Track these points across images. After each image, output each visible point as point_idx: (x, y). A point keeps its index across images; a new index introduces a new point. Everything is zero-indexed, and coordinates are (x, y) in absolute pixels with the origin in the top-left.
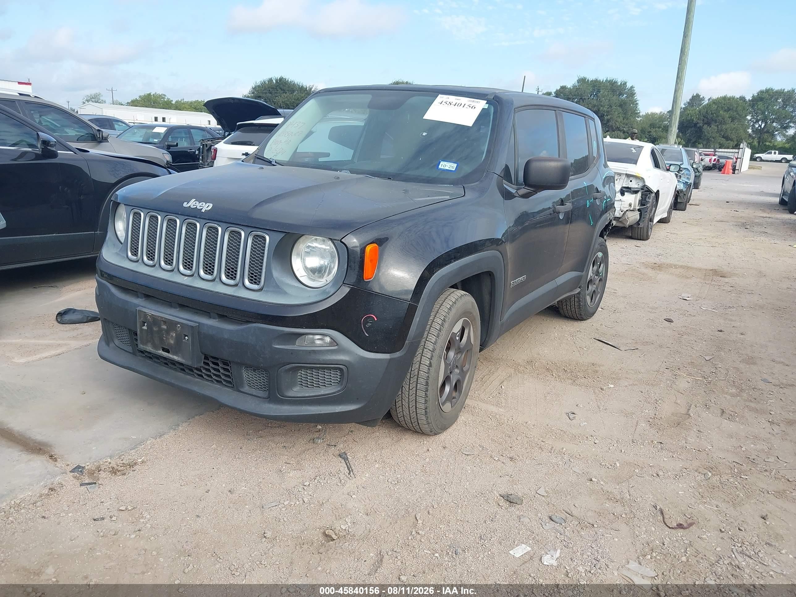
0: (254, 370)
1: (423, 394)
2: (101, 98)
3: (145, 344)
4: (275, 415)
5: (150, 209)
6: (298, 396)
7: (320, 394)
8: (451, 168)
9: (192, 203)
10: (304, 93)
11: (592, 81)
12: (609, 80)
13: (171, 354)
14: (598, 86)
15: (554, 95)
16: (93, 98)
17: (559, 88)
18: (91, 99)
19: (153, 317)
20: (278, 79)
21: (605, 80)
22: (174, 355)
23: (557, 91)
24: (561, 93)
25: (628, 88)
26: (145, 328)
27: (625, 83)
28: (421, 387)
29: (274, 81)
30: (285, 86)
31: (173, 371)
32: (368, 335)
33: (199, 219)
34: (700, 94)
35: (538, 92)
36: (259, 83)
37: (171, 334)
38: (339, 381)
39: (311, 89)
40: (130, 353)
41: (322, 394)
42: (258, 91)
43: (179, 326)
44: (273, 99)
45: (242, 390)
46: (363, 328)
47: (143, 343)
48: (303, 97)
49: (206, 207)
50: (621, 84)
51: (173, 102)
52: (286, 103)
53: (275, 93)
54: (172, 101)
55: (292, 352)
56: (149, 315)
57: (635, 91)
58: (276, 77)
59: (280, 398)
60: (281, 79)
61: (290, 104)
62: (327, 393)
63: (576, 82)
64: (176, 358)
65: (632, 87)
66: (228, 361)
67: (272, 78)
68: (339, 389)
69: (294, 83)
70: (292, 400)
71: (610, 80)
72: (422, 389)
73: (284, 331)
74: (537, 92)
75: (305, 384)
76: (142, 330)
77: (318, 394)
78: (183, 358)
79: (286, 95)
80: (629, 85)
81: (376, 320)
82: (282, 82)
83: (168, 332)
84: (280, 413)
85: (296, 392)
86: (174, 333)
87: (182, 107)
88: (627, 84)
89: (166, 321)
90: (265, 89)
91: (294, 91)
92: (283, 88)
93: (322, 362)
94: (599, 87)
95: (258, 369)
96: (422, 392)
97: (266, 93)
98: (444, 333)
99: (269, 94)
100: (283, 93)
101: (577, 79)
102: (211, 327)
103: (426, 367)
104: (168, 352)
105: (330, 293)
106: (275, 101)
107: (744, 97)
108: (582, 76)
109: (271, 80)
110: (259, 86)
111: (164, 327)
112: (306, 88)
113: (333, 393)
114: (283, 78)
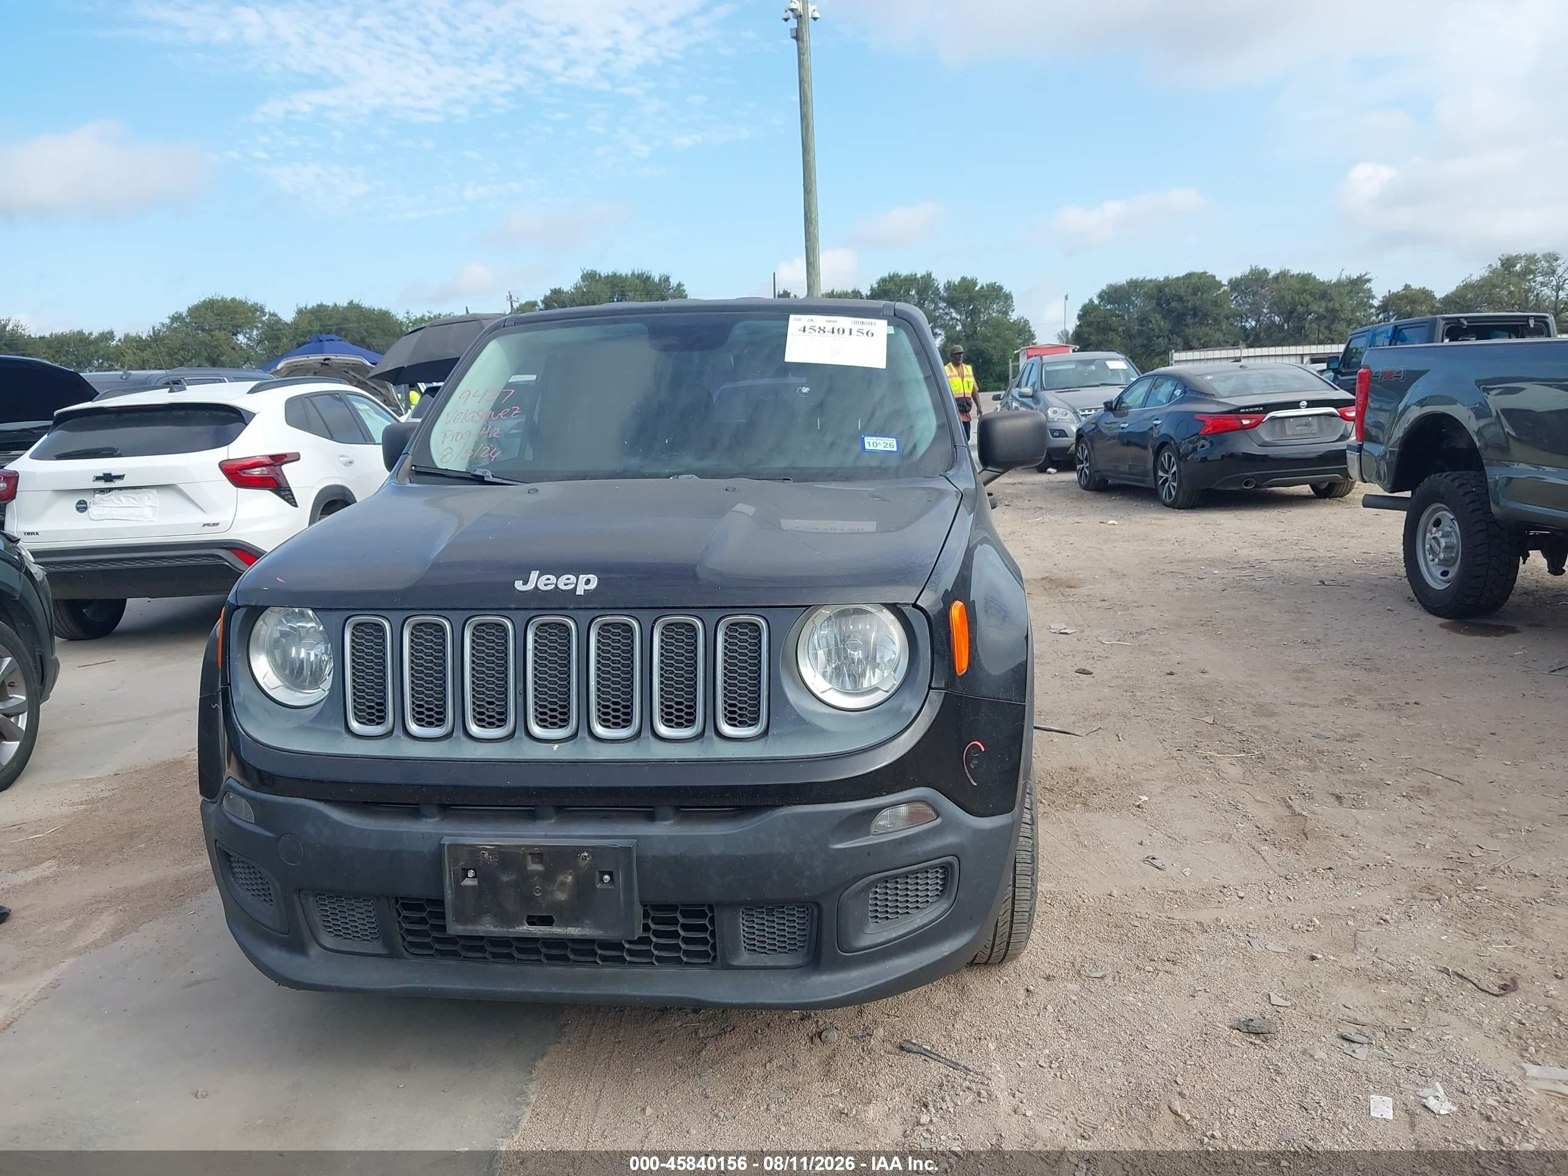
0: (770, 912)
1: (1027, 882)
3: (475, 919)
4: (846, 996)
5: (408, 609)
6: (879, 941)
7: (916, 926)
8: (888, 446)
9: (538, 581)
11: (608, 277)
12: (636, 273)
13: (558, 926)
14: (620, 285)
15: (541, 306)
17: (548, 293)
19: (499, 853)
21: (630, 273)
22: (567, 927)
23: (546, 298)
24: (553, 301)
25: (673, 288)
26: (469, 882)
27: (667, 279)
28: (1025, 868)
31: (531, 968)
32: (975, 784)
33: (574, 612)
34: (789, 291)
35: (511, 302)
37: (561, 878)
38: (941, 891)
40: (379, 956)
41: (920, 924)
43: (586, 854)
45: (736, 963)
46: (967, 771)
47: (460, 919)
49: (585, 584)
50: (660, 280)
55: (869, 850)
56: (486, 850)
57: (686, 292)
59: (845, 956)
62: (926, 920)
63: (580, 280)
64: (574, 931)
65: (679, 285)
66: (704, 905)
68: (945, 906)
70: (866, 953)
71: (639, 275)
72: (1025, 873)
73: (850, 810)
74: (509, 302)
75: (885, 915)
76: (460, 890)
77: (913, 928)
78: (598, 926)
80: (674, 282)
81: (983, 749)
83: (548, 877)
84: (854, 988)
85: (874, 935)
86: (571, 874)
88: (670, 280)
89: (539, 855)
93: (922, 859)
94: (622, 287)
95: (779, 907)
96: (1026, 877)
101: (581, 274)
102: (671, 838)
103: (1027, 826)
104: (547, 921)
105: (911, 714)
107: (858, 291)
108: (589, 268)
111: (535, 867)
113: (939, 915)
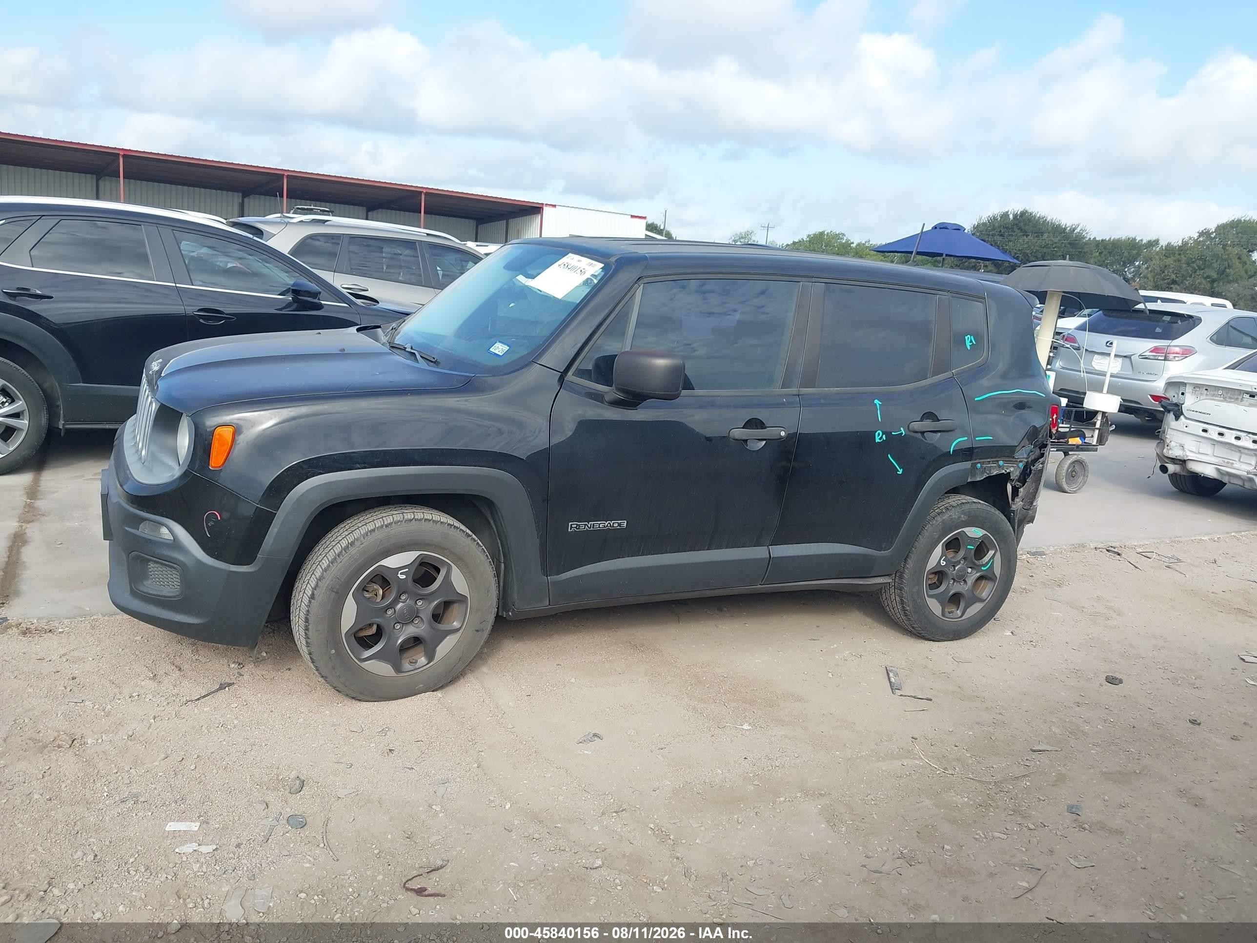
2: (753, 238)
10: (1059, 237)
16: (742, 238)
18: (740, 239)
20: (1019, 213)
29: (1011, 217)
30: (1028, 225)
36: (985, 219)
39: (1074, 231)
42: (981, 232)
44: (1004, 245)
48: (1056, 243)
51: (854, 245)
52: (1025, 253)
53: (1010, 235)
54: (853, 243)
58: (1016, 210)
60: (1023, 213)
61: (1031, 254)
67: (1008, 212)
69: (1046, 220)
79: (1027, 240)
82: (1024, 217)
87: (864, 253)
90: (993, 229)
91: (1042, 233)
92: (1023, 228)
97: (993, 235)
98: (345, 560)
99: (998, 237)
100: (1024, 235)
106: (1007, 247)
109: (1005, 215)
110: (984, 224)
112: (1065, 229)
114: (1027, 211)
